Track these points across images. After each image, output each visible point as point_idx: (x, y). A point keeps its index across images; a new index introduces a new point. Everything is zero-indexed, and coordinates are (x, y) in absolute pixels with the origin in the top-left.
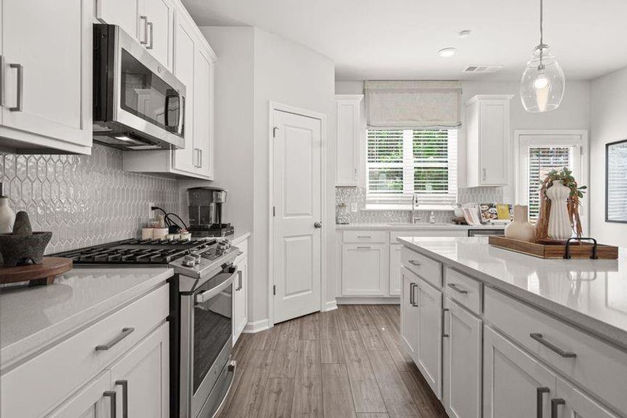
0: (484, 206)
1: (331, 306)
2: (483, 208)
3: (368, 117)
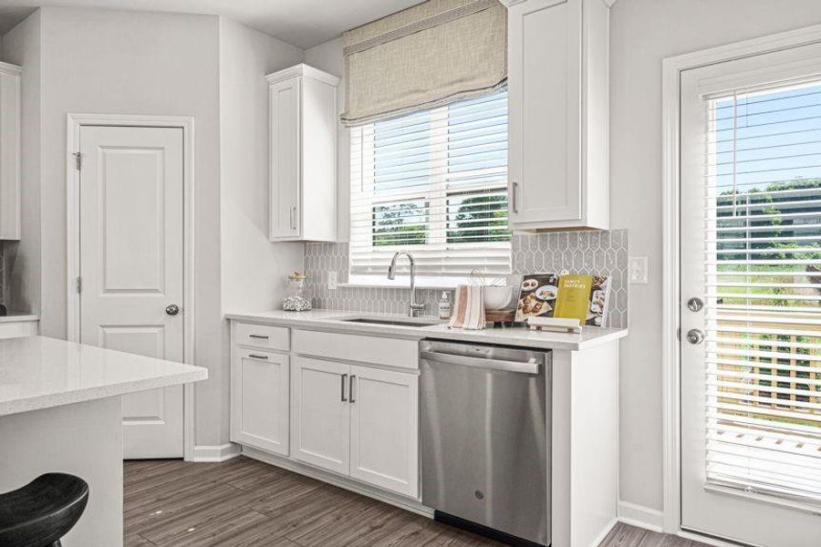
0: (530, 281)
1: (212, 453)
2: (527, 285)
3: (347, 103)
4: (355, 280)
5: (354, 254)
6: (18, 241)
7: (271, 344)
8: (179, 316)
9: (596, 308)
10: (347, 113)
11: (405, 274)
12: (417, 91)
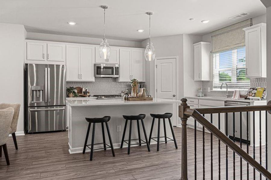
0: (251, 89)
2: (250, 90)
3: (212, 49)
4: (214, 89)
5: (214, 83)
6: (144, 82)
7: (194, 103)
8: (175, 97)
9: (264, 95)
10: (212, 51)
11: (226, 88)
12: (228, 46)
